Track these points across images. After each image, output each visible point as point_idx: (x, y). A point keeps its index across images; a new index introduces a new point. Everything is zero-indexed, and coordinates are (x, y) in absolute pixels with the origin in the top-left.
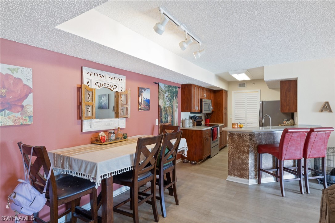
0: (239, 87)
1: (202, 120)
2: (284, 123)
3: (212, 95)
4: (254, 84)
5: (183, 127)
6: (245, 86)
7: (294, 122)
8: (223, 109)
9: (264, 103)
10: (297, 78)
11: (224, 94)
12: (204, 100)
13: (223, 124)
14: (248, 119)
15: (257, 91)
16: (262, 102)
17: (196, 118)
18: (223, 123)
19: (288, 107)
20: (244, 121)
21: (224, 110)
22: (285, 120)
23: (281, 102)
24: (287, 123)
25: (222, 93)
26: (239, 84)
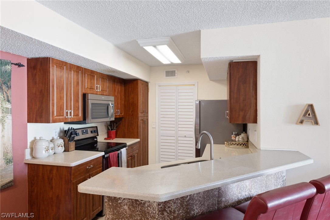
0: (166, 76)
1: (98, 135)
2: (233, 138)
3: (118, 87)
4: (188, 72)
5: (33, 157)
6: (175, 76)
7: (248, 138)
8: (138, 114)
9: (203, 104)
10: (259, 56)
11: (140, 87)
12: (90, 96)
13: (138, 140)
14: (180, 129)
15: (194, 84)
16: (200, 101)
17: (71, 134)
18: (138, 138)
19: (242, 114)
20: (174, 132)
21: (140, 115)
22: (234, 133)
23: (231, 104)
24: (237, 139)
25: (137, 84)
26: (166, 71)
